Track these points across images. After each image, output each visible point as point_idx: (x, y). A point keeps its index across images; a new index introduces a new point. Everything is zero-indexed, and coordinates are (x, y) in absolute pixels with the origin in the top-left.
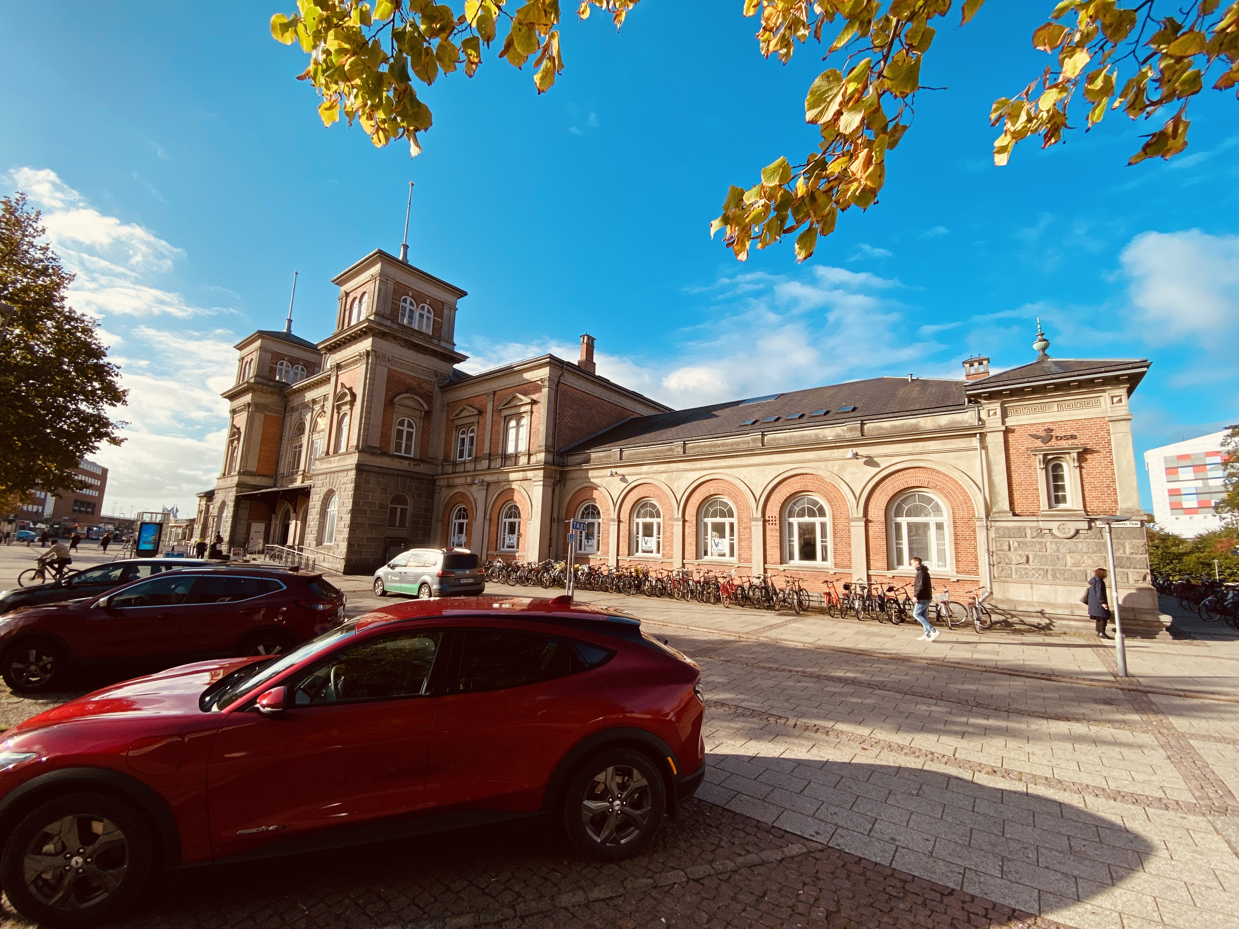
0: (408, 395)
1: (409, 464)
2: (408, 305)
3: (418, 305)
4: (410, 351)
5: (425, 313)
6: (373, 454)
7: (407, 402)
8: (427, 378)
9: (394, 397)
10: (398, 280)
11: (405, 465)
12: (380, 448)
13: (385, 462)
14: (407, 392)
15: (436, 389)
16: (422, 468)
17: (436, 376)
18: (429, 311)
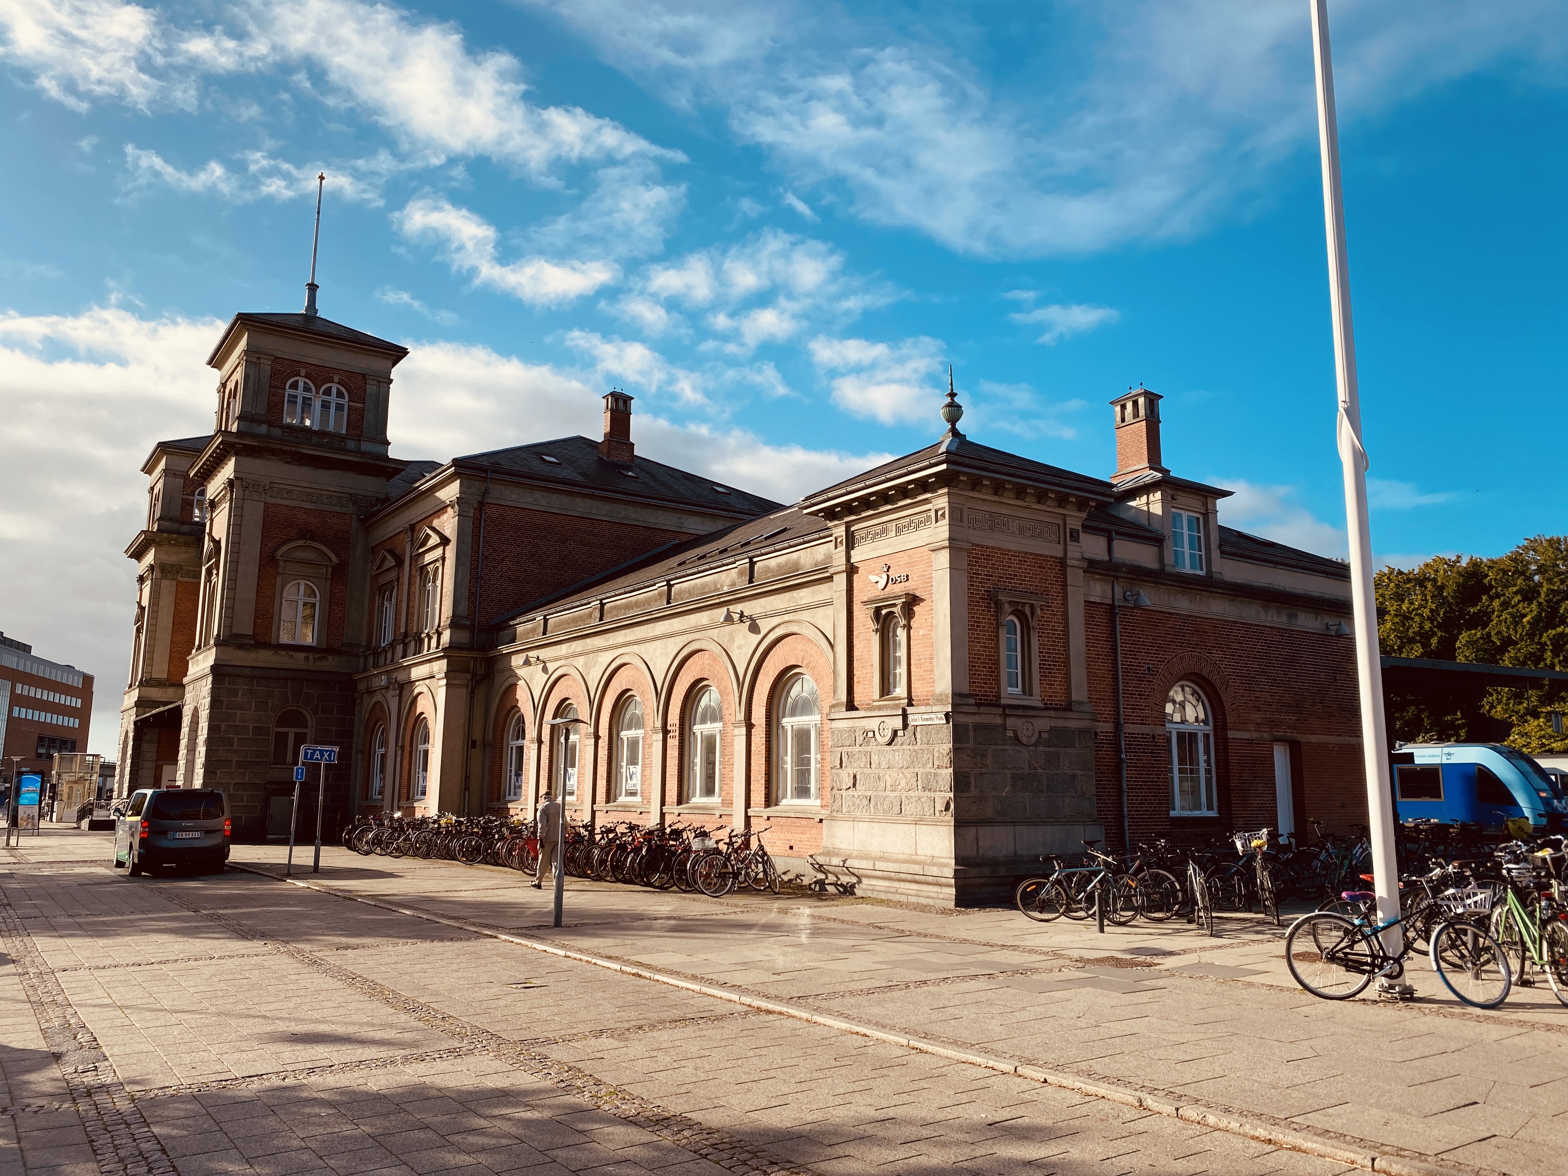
0: (300, 543)
1: (307, 659)
2: (300, 392)
3: (318, 388)
4: (304, 469)
5: (333, 398)
6: (241, 647)
7: (300, 554)
8: (337, 509)
9: (277, 549)
10: (278, 354)
11: (299, 661)
12: (253, 636)
13: (264, 658)
14: (298, 539)
15: (355, 525)
16: (330, 664)
17: (355, 503)
18: (340, 395)
